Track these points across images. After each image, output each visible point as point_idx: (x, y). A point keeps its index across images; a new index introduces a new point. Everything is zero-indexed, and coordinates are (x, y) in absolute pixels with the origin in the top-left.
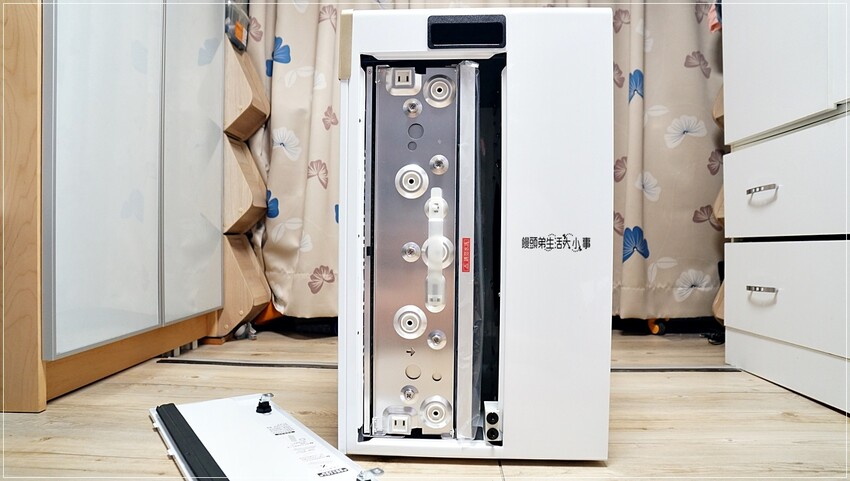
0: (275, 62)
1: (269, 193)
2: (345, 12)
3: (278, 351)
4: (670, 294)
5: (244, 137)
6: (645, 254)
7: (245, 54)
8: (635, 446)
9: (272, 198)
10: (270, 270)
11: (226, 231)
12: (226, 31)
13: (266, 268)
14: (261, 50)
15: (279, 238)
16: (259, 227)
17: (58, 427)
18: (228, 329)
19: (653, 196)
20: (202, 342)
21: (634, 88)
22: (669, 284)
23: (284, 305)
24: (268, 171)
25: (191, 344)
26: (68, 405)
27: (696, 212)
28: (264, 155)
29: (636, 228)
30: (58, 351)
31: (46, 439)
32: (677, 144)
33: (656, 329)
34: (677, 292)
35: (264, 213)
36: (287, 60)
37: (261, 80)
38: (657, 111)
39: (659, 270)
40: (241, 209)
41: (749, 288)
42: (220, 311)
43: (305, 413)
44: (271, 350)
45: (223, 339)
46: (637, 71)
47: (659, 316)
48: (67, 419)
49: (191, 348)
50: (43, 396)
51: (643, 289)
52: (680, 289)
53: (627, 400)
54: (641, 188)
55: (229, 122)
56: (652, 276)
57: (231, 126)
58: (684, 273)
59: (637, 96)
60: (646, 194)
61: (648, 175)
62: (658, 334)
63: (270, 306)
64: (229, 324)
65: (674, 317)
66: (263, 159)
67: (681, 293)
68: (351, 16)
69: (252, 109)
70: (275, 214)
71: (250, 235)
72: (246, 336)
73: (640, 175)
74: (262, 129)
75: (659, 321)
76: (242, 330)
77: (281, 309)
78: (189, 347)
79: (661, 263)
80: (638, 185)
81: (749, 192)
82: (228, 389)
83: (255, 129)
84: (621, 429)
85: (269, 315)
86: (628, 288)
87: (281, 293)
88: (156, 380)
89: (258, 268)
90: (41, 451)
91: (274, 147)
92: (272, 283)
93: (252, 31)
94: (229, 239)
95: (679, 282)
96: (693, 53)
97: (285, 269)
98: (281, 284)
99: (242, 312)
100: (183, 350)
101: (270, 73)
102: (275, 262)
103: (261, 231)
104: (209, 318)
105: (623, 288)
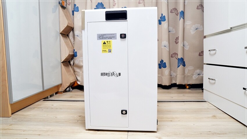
0: (74, 12)
1: (74, 50)
2: (83, 10)
3: (77, 96)
4: (192, 77)
5: (66, 34)
6: (184, 65)
7: (66, 9)
8: (166, 126)
9: (75, 52)
10: (76, 72)
11: (62, 62)
12: (59, 3)
13: (74, 71)
14: (70, 8)
15: (78, 62)
16: (72, 60)
17: (14, 122)
18: (64, 89)
19: (187, 48)
20: (56, 93)
21: (181, 16)
22: (191, 74)
23: (80, 82)
24: (74, 43)
25: (53, 94)
26: (17, 115)
27: (200, 53)
28: (73, 39)
29: (181, 58)
30: (13, 101)
31: (11, 125)
32: (194, 32)
33: (188, 87)
34: (194, 77)
35: (73, 56)
36: (78, 11)
37: (71, 17)
38: (188, 23)
39: (188, 70)
40: (66, 56)
41: (209, 79)
42: (61, 84)
43: (80, 116)
44: (76, 95)
45: (62, 92)
46: (182, 11)
47: (188, 83)
48: (17, 119)
49: (53, 95)
50: (10, 113)
51: (183, 76)
52: (195, 75)
53: (170, 111)
54: (183, 46)
55: (61, 30)
56: (186, 72)
57: (62, 31)
58: (196, 71)
59: (182, 19)
60: (185, 48)
61: (185, 42)
62: (188, 89)
63: (76, 82)
64: (64, 88)
65: (193, 84)
66: (72, 40)
67: (195, 77)
68: (84, 11)
69: (68, 26)
70: (76, 56)
71: (69, 62)
72: (69, 91)
73: (183, 42)
74: (72, 31)
75: (188, 85)
76: (68, 89)
77: (79, 83)
78: (52, 95)
79: (189, 68)
80: (182, 45)
81: (209, 51)
82: (61, 109)
83: (70, 31)
84: (165, 121)
85: (76, 85)
86: (179, 76)
87: (79, 78)
88: (42, 106)
89: (72, 71)
90: (9, 129)
91: (75, 37)
92: (76, 75)
93: (67, 2)
94: (63, 64)
95: (194, 73)
96: (199, 5)
97: (80, 72)
98: (79, 76)
99: (67, 85)
100: (51, 96)
101: (73, 14)
102: (77, 70)
103: (73, 61)
104: (58, 87)
105: (178, 76)
